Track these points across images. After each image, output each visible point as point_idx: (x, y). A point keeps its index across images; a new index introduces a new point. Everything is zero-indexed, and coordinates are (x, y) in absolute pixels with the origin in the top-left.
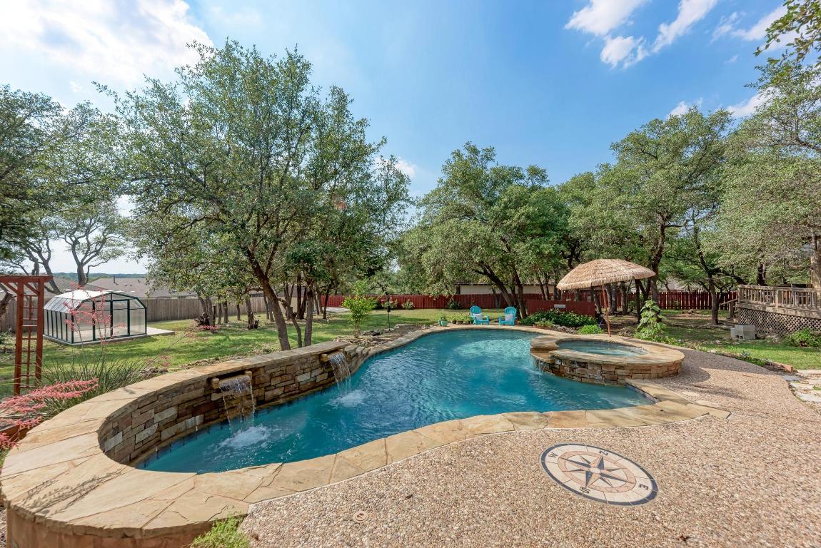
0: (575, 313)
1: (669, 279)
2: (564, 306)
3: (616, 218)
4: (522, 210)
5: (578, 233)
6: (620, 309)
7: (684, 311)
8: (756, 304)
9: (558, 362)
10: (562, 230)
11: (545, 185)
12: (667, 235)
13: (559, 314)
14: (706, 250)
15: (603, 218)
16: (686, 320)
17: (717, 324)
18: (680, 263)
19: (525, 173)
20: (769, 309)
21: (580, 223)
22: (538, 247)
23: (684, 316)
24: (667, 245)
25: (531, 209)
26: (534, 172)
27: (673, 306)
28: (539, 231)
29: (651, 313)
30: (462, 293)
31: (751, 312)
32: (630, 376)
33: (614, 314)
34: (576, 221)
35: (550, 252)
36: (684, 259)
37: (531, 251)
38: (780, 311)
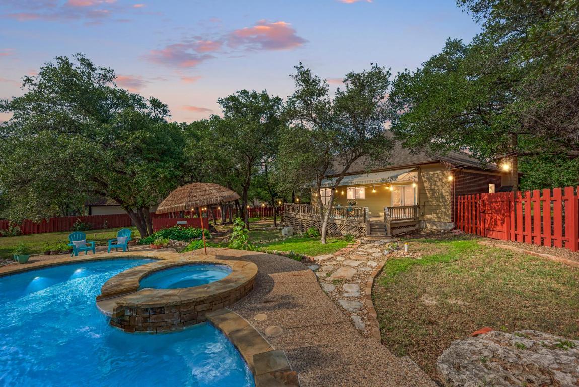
0: (193, 227)
1: (255, 199)
2: (185, 222)
3: (220, 152)
4: (137, 134)
5: (191, 161)
6: (227, 220)
7: (262, 218)
8: (292, 213)
9: (128, 313)
10: (179, 158)
11: (166, 119)
12: (252, 171)
13: (180, 229)
14: (271, 181)
15: (210, 151)
16: (262, 225)
17: (276, 226)
18: (259, 190)
19: (148, 104)
20: (297, 216)
21: (193, 153)
22: (154, 170)
23: (261, 222)
24: (252, 178)
25: (148, 134)
26: (156, 104)
27: (257, 216)
28: (156, 156)
29: (238, 228)
30: (93, 214)
31: (290, 218)
32: (210, 310)
33: (224, 224)
34: (190, 151)
35: (165, 177)
36: (261, 187)
37: (146, 174)
38: (302, 218)
